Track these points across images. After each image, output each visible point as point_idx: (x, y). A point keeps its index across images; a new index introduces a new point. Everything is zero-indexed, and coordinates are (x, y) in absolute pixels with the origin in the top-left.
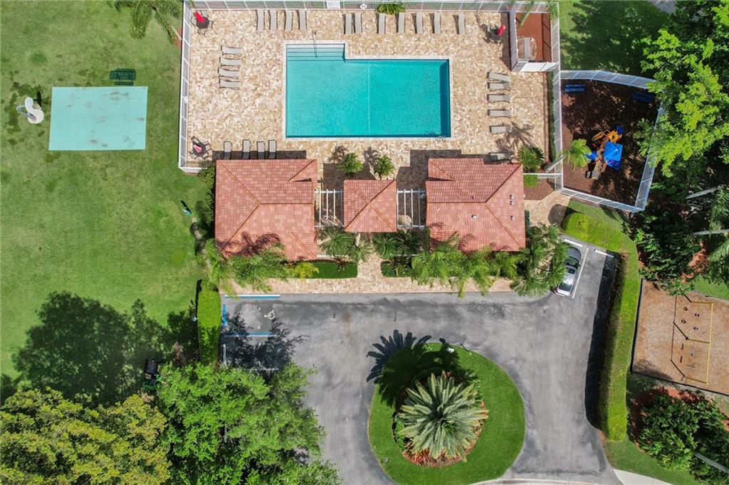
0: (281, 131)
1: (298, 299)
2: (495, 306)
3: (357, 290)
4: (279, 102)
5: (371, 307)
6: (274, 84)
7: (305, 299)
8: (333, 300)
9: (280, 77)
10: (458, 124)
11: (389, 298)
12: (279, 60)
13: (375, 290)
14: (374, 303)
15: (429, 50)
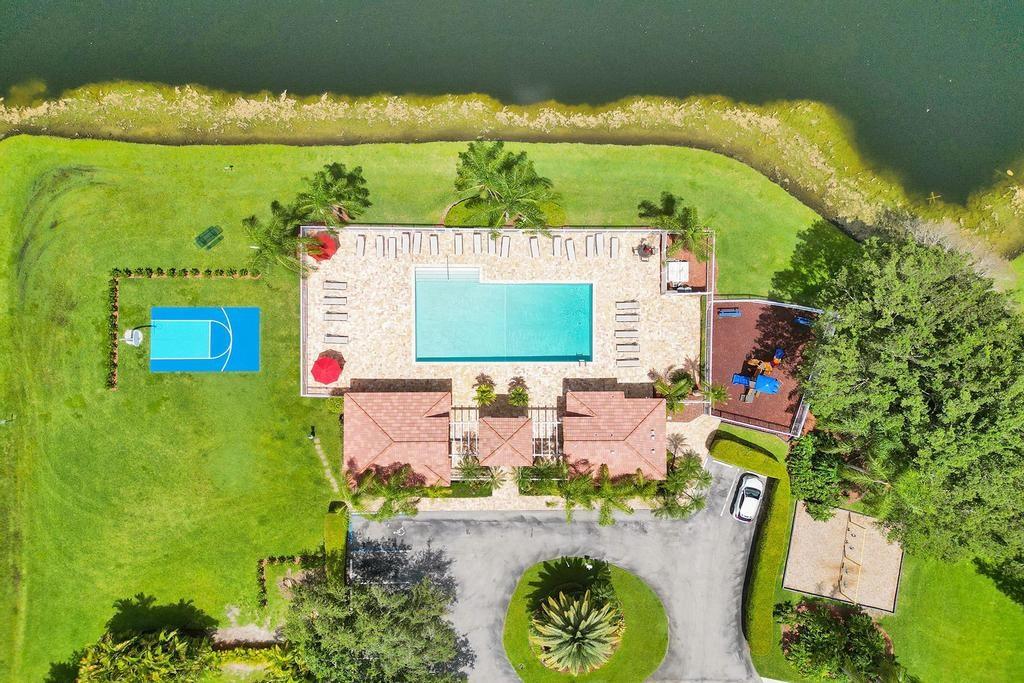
0: (410, 354)
1: (430, 516)
2: (637, 523)
3: (491, 508)
4: (408, 326)
5: (507, 523)
6: (403, 309)
7: (437, 517)
8: (466, 517)
9: (409, 301)
10: (601, 348)
11: (525, 515)
12: (407, 284)
13: (510, 507)
14: (510, 520)
15: (571, 274)
